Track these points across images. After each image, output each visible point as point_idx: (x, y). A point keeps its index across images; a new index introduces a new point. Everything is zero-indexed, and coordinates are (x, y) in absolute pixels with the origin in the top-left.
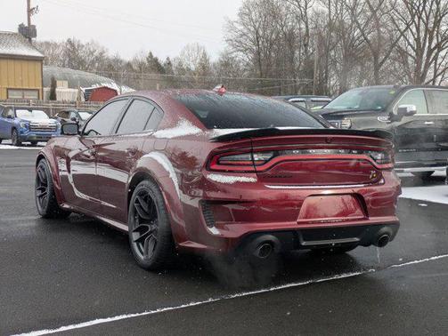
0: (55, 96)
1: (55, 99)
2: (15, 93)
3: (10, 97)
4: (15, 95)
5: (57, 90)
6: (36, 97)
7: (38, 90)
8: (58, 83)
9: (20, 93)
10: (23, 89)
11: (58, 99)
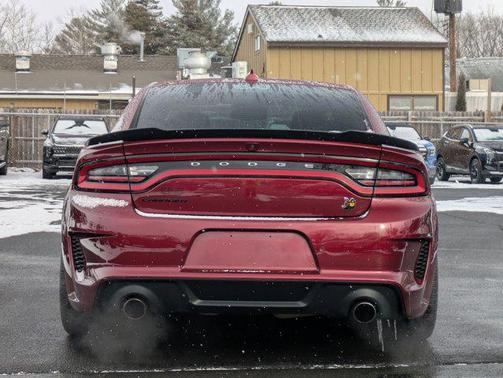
0: (464, 104)
1: (465, 110)
2: (399, 101)
3: (391, 108)
4: (400, 105)
5: (468, 94)
6: (433, 108)
7: (436, 96)
8: (473, 83)
9: (408, 101)
10: (414, 96)
11: (470, 108)
